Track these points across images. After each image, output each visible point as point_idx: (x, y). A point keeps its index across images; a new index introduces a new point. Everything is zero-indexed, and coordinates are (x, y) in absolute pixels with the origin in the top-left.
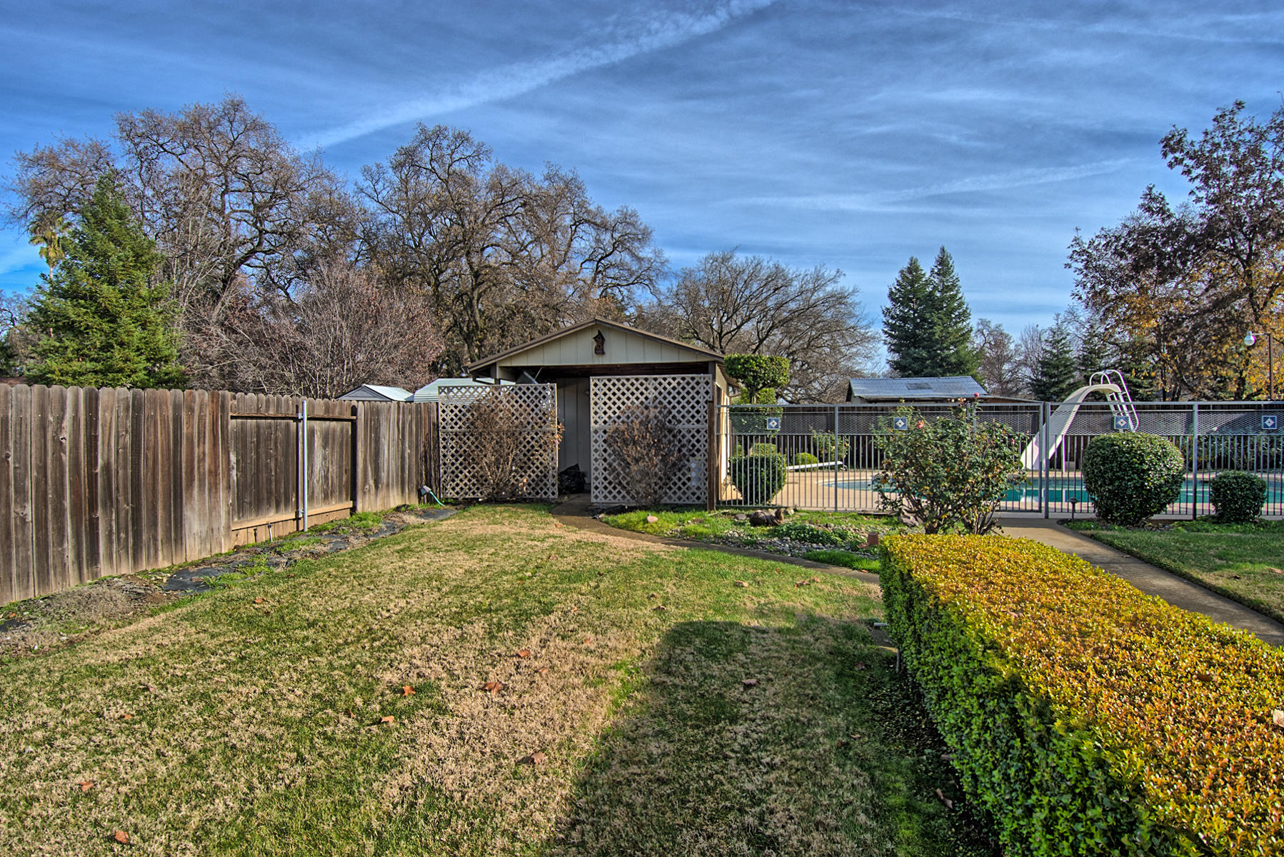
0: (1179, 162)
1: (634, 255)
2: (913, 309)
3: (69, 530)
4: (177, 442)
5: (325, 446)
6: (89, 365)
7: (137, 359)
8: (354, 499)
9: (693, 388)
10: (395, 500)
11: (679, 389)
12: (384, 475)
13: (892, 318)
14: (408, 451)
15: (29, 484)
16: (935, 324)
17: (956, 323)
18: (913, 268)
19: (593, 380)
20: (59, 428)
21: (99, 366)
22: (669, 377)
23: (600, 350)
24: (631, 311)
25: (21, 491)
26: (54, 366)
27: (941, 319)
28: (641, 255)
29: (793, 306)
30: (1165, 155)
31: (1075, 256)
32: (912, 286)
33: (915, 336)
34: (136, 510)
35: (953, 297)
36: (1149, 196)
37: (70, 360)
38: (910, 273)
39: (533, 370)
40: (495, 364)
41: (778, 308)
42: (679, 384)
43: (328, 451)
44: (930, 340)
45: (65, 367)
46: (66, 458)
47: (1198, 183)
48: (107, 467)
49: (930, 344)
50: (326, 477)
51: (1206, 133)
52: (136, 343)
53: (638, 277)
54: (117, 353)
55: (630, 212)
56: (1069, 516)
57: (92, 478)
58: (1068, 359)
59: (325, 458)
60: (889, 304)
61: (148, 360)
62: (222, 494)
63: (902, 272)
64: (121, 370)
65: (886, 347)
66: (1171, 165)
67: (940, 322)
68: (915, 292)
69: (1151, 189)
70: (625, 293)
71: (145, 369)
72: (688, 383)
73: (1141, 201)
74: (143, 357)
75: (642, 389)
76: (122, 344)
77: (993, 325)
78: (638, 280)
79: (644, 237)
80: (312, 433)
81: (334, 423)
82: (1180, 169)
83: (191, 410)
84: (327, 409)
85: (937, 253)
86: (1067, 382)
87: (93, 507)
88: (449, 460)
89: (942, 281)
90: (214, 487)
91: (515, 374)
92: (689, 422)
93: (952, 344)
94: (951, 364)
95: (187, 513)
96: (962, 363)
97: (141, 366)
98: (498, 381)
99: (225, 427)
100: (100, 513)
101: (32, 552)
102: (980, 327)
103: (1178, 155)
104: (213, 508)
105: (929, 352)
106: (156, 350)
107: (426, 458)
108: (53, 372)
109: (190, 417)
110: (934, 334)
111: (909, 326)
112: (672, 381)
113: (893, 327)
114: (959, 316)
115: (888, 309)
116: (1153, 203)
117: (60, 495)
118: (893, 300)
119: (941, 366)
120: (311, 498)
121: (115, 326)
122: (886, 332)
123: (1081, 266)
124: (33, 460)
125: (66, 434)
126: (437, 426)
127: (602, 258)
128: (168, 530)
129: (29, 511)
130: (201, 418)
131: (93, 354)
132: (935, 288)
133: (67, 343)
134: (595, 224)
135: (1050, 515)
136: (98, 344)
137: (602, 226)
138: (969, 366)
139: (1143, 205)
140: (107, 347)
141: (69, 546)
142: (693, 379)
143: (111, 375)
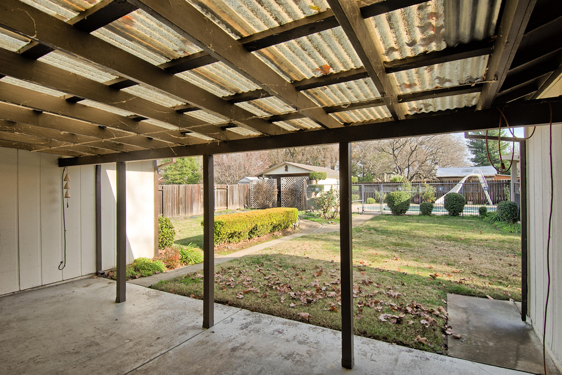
3: (176, 208)
4: (192, 194)
5: (221, 194)
6: (178, 172)
7: (189, 170)
8: (227, 206)
10: (238, 207)
11: (301, 180)
12: (234, 201)
14: (241, 196)
15: (170, 200)
19: (282, 178)
20: (174, 192)
21: (180, 173)
23: (286, 170)
25: (169, 201)
26: (169, 173)
33: (481, 147)
34: (185, 205)
37: (173, 171)
39: (271, 175)
40: (263, 174)
43: (221, 196)
45: (172, 173)
46: (175, 196)
48: (181, 198)
50: (221, 201)
52: (189, 166)
54: (184, 169)
57: (179, 199)
59: (220, 197)
61: (192, 170)
62: (199, 203)
64: (185, 174)
71: (191, 173)
74: (191, 170)
75: (293, 180)
76: (185, 166)
80: (217, 192)
81: (222, 190)
83: (194, 188)
84: (221, 187)
87: (179, 205)
88: (253, 198)
90: (198, 202)
91: (268, 176)
95: (193, 206)
97: (190, 172)
98: (264, 178)
99: (200, 191)
100: (180, 205)
101: (171, 211)
104: (198, 206)
105: (486, 154)
106: (194, 167)
107: (246, 198)
108: (169, 175)
109: (194, 189)
110: (489, 146)
111: (479, 143)
112: (300, 178)
113: (471, 143)
117: (175, 202)
120: (217, 206)
121: (184, 161)
124: (171, 196)
125: (175, 192)
126: (250, 190)
128: (190, 209)
129: (170, 204)
130: (196, 189)
131: (178, 169)
133: (172, 166)
136: (180, 167)
140: (182, 167)
141: (176, 210)
142: (304, 178)
143: (183, 175)
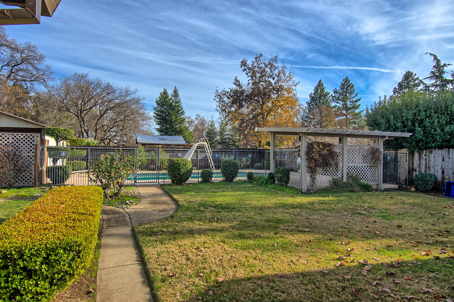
0: (245, 70)
1: (34, 66)
2: (165, 108)
9: (31, 139)
11: (24, 139)
13: (157, 111)
16: (173, 115)
17: (180, 116)
18: (165, 93)
22: (20, 134)
24: (32, 94)
27: (174, 113)
28: (38, 67)
29: (117, 101)
30: (241, 67)
31: (217, 96)
32: (165, 100)
33: (166, 119)
35: (179, 106)
36: (236, 80)
38: (164, 94)
41: (109, 102)
42: (24, 137)
44: (171, 121)
47: (250, 78)
49: (171, 122)
51: (253, 62)
53: (36, 78)
55: (32, 45)
56: (163, 183)
58: (215, 132)
60: (156, 105)
63: (161, 93)
65: (155, 122)
66: (243, 71)
67: (174, 115)
68: (166, 102)
69: (236, 78)
70: (29, 85)
72: (29, 137)
73: (234, 81)
77: (201, 117)
78: (37, 79)
79: (41, 58)
82: (245, 72)
85: (174, 88)
86: (215, 140)
89: (175, 99)
92: (29, 152)
93: (179, 123)
94: (178, 131)
96: (181, 131)
102: (197, 117)
103: (245, 67)
105: (170, 126)
110: (172, 119)
111: (164, 115)
112: (20, 135)
113: (157, 115)
114: (181, 113)
115: (155, 108)
116: (237, 83)
118: (158, 104)
119: (174, 131)
122: (155, 117)
123: (218, 100)
127: (15, 66)
132: (173, 102)
134: (11, 48)
135: (160, 183)
137: (16, 49)
138: (184, 132)
139: (234, 83)
142: (31, 135)
